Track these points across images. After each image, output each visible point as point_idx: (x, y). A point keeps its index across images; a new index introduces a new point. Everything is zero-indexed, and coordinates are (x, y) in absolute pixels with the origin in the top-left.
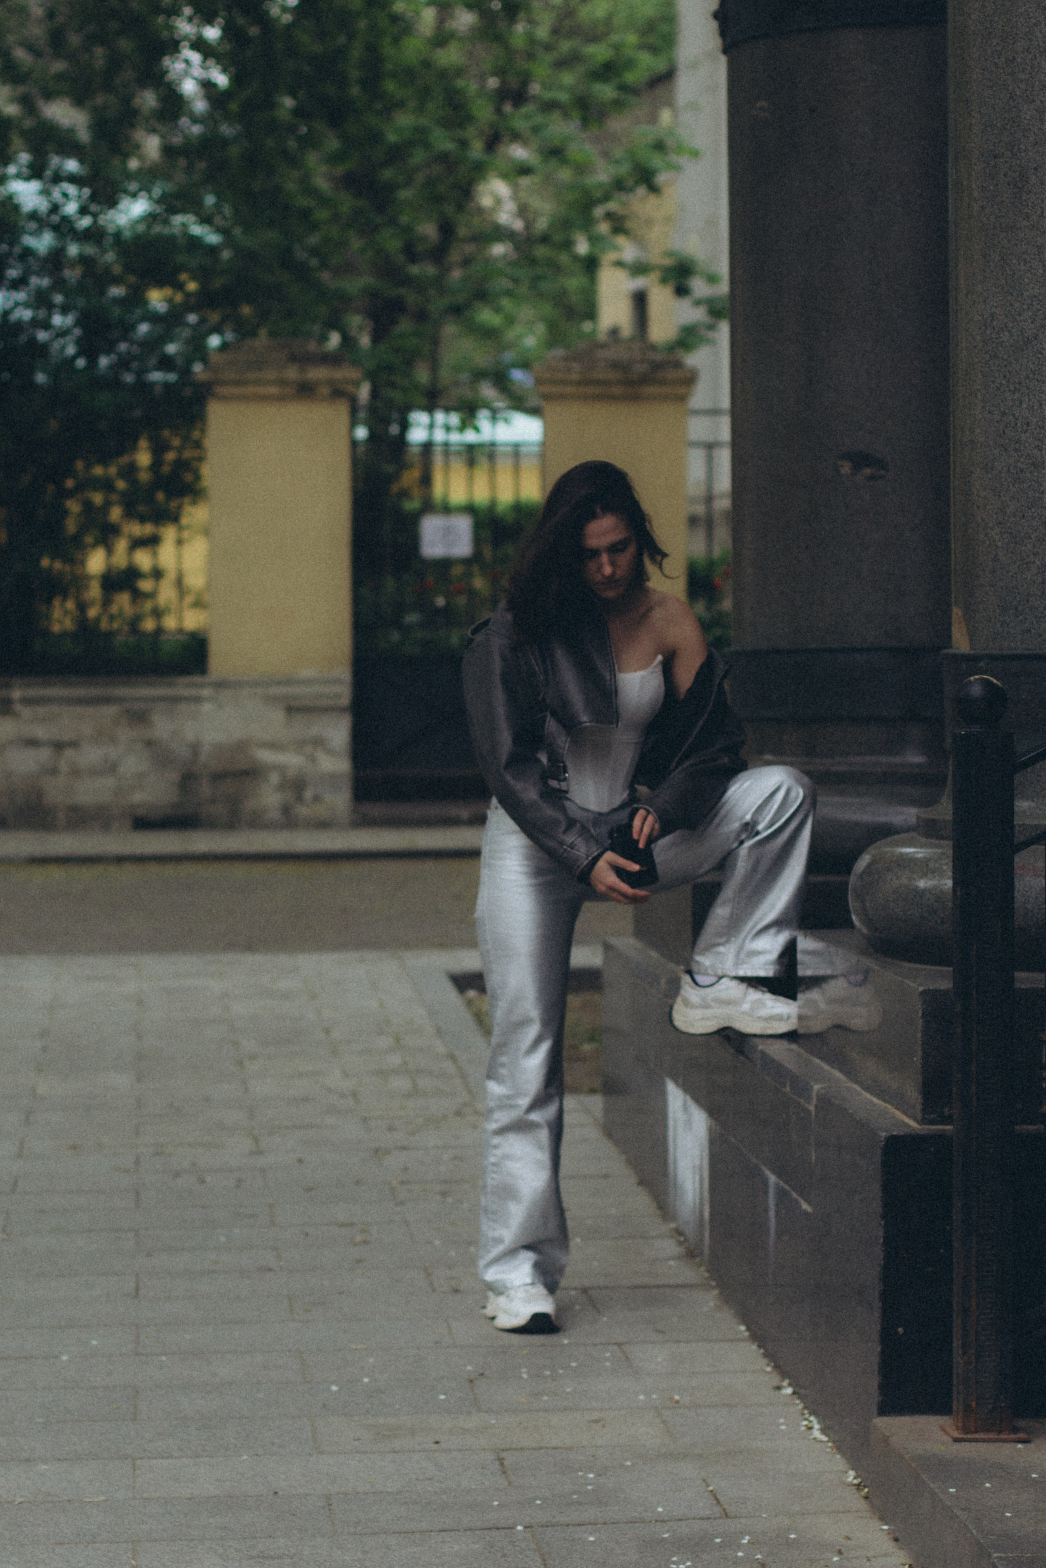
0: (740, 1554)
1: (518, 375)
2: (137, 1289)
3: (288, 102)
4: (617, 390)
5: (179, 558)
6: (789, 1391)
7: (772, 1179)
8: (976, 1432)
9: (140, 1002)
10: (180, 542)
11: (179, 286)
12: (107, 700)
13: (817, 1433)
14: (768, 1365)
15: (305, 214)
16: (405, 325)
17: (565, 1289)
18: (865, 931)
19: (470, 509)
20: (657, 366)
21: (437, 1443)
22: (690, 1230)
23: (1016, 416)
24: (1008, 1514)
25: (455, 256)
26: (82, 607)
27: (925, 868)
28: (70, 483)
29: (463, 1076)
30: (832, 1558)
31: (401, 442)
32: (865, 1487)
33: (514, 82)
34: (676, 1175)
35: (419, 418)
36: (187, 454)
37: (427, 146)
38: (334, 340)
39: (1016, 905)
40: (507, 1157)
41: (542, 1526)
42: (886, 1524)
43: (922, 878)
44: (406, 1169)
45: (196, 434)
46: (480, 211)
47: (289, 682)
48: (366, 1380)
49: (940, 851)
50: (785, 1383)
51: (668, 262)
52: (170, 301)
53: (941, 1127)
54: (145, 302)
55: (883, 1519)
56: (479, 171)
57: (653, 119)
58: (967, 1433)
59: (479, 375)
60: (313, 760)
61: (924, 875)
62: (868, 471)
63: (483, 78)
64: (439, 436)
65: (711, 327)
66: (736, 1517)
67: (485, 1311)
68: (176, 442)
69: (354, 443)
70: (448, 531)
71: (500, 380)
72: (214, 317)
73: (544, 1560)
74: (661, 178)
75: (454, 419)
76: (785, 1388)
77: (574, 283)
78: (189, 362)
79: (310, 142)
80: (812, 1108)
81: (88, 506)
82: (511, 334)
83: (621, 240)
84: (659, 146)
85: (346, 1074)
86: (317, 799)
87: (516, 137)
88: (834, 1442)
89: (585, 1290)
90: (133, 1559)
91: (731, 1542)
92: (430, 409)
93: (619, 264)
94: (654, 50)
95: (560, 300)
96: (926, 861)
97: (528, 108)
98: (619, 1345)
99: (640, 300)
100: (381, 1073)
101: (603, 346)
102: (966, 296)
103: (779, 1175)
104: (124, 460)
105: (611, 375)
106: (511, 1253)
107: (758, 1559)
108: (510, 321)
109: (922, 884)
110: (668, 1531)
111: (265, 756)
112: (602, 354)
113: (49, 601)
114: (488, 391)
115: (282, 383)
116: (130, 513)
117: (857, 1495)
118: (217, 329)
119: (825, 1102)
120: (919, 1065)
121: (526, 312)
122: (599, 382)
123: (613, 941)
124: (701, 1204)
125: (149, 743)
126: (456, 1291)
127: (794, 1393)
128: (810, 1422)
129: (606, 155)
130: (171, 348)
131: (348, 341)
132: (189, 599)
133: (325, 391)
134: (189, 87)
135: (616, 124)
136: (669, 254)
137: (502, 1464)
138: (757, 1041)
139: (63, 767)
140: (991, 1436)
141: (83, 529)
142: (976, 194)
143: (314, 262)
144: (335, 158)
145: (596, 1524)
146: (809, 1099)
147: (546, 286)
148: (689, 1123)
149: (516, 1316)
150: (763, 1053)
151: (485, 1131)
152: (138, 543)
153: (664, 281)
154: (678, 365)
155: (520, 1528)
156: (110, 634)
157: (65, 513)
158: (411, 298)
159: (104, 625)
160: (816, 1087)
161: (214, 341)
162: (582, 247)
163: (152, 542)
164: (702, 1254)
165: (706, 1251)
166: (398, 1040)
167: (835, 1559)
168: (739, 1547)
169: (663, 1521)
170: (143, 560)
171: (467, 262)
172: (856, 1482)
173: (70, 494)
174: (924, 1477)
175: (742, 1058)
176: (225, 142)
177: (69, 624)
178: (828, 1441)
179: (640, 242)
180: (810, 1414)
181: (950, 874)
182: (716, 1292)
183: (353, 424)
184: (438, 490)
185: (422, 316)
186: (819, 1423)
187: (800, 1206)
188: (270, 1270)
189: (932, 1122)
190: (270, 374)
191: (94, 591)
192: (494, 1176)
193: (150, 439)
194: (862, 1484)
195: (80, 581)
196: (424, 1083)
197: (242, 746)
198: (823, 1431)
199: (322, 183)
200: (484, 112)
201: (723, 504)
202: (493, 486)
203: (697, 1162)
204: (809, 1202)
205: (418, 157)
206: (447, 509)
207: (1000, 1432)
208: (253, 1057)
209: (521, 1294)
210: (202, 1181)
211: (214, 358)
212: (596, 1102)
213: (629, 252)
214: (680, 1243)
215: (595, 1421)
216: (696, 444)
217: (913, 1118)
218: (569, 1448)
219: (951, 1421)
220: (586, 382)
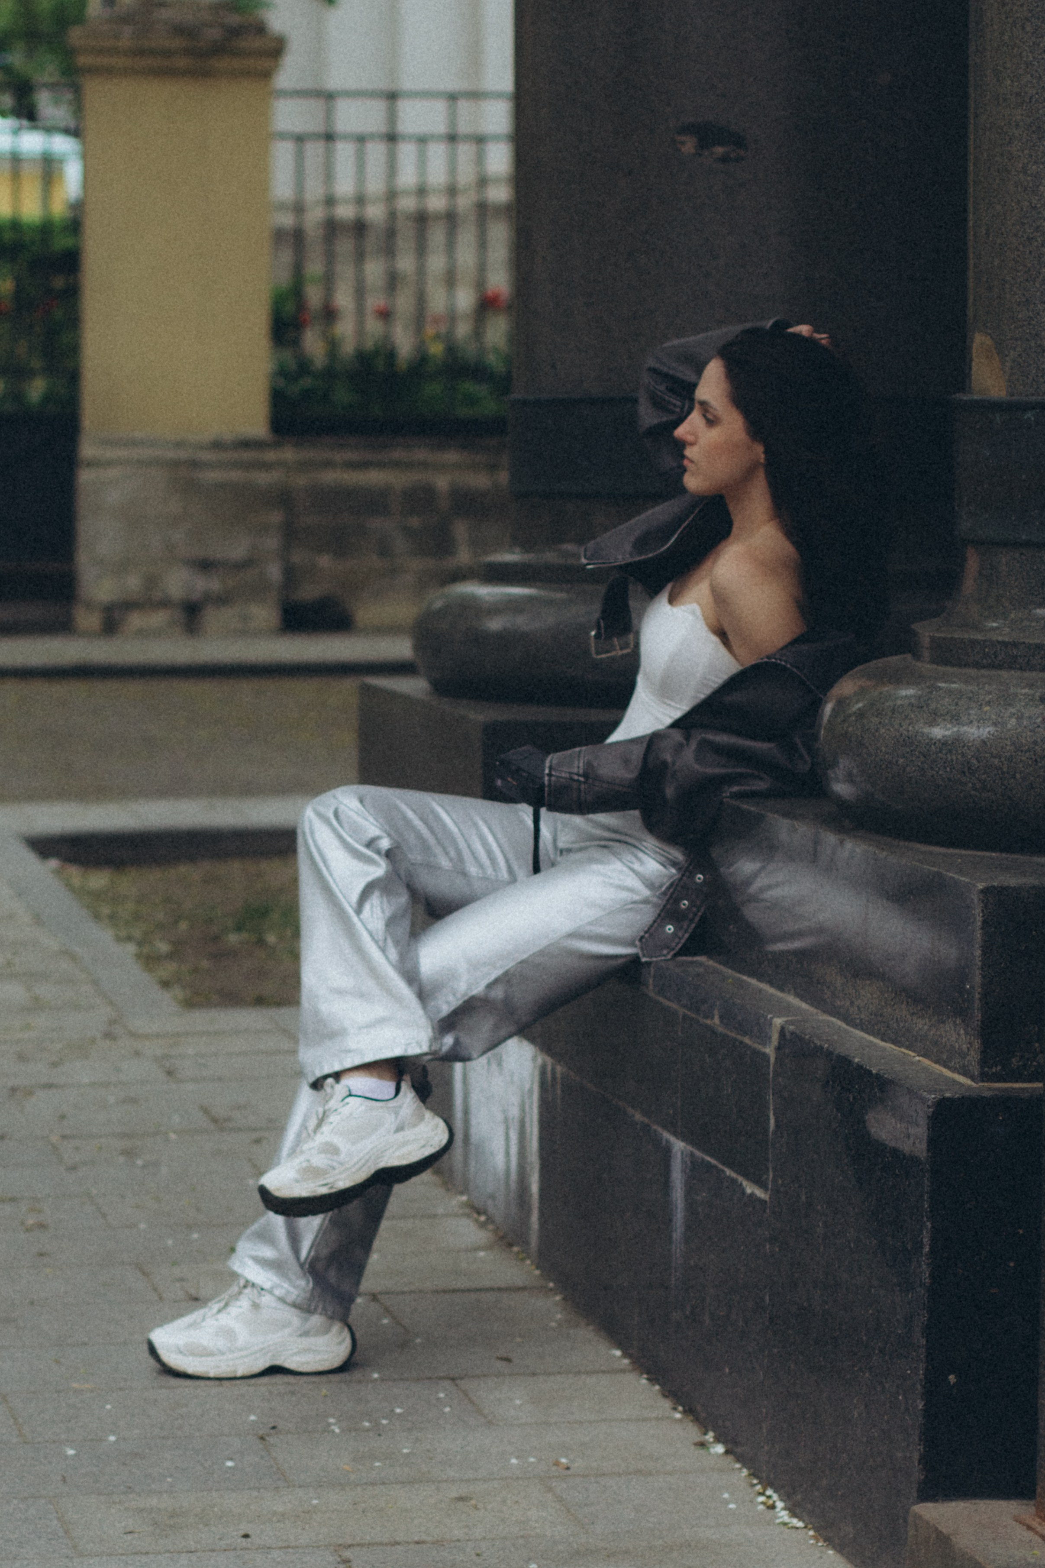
4: (182, 62)
6: (720, 1449)
7: (679, 1146)
13: (784, 1515)
14: (674, 1409)
21: (246, 1536)
22: (502, 1206)
44: (62, 1117)
48: (112, 1438)
50: (710, 1437)
53: (1018, 1085)
62: (719, 150)
76: (711, 1444)
80: (770, 1050)
88: (815, 1529)
98: (453, 1379)
103: (684, 1139)
105: (177, 43)
119: (796, 1044)
120: (978, 996)
122: (152, 52)
124: (523, 1172)
127: (727, 1452)
128: (769, 1497)
146: (765, 1039)
148: (496, 1060)
160: (777, 1023)
164: (527, 1243)
165: (534, 1239)
178: (807, 1528)
180: (765, 1484)
182: (559, 1298)
186: (782, 1499)
187: (743, 1192)
189: (996, 1078)
196: (44, 991)
198: (794, 1512)
203: (515, 1114)
214: (482, 1225)
215: (461, 1499)
216: (283, 136)
217: (965, 1073)
218: (439, 1543)
219: (1033, 1510)
220: (140, 52)
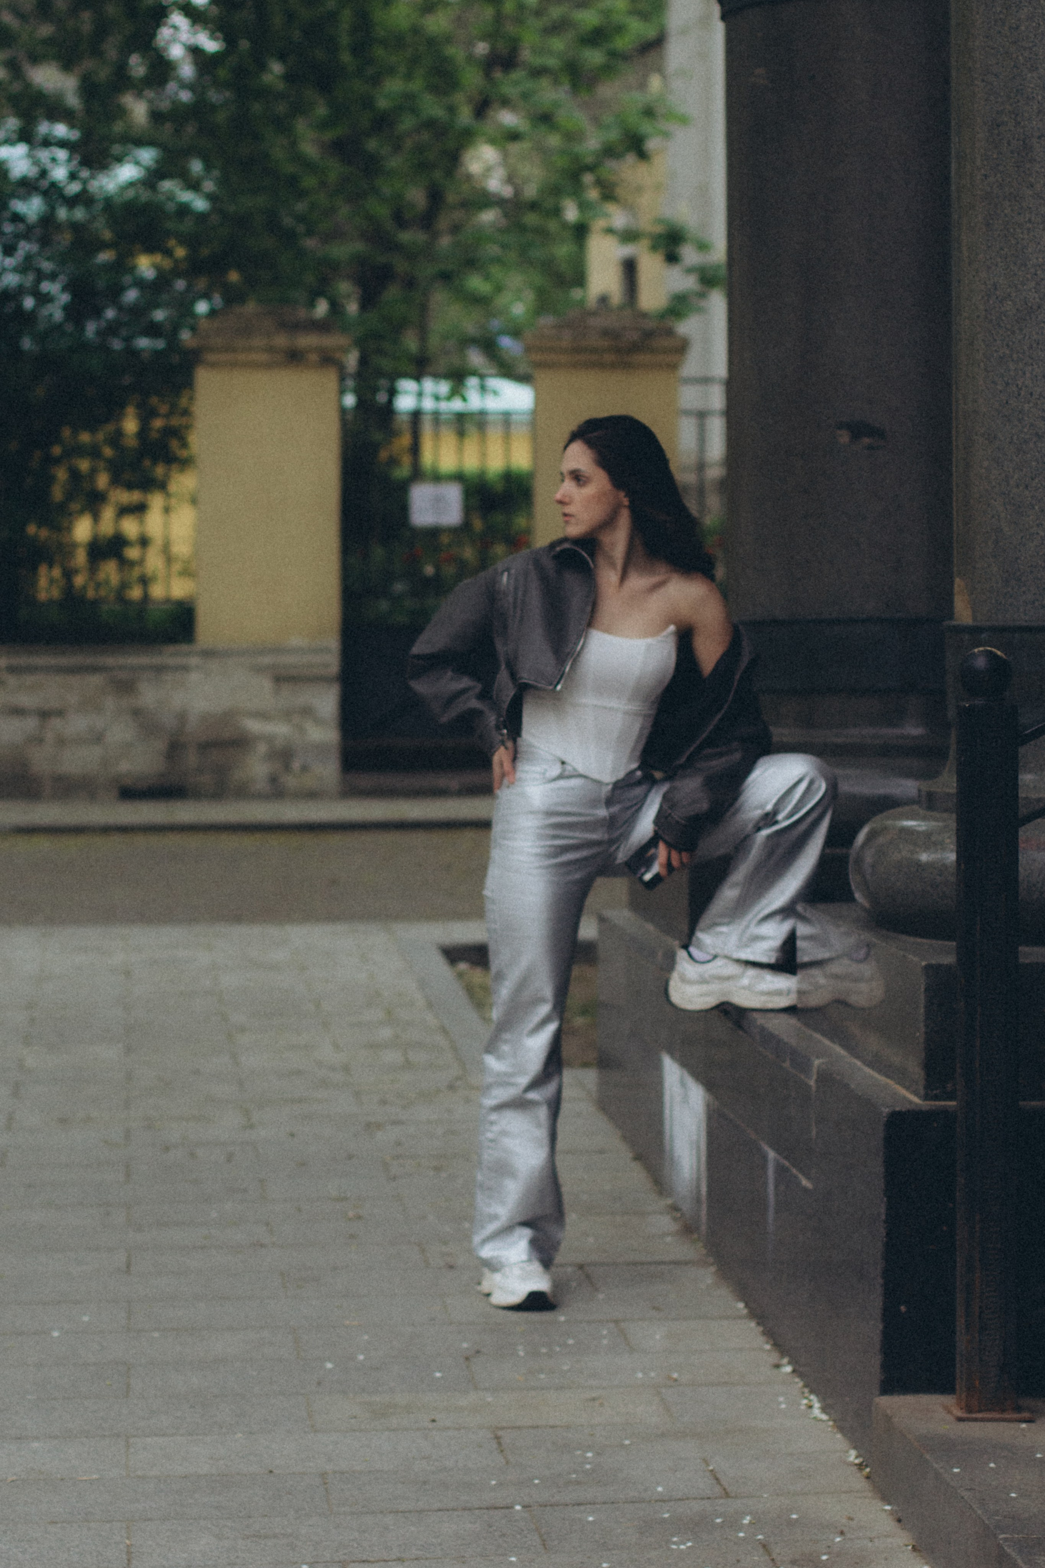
0: (741, 1535)
1: (506, 342)
2: (128, 1266)
3: (277, 68)
4: (608, 358)
5: (166, 525)
6: (788, 1369)
7: (772, 1154)
8: (980, 1411)
9: (128, 974)
10: (167, 510)
11: (168, 253)
12: (94, 669)
13: (817, 1412)
14: (767, 1343)
15: (293, 181)
16: (392, 292)
17: (562, 1265)
18: (867, 905)
19: (459, 477)
20: (649, 335)
21: (434, 1421)
22: (686, 1206)
23: (1019, 386)
24: (1013, 1495)
25: (443, 222)
26: (69, 574)
27: (928, 841)
28: (57, 450)
29: (455, 1049)
30: (834, 1539)
31: (388, 410)
32: (867, 1466)
33: (502, 47)
34: (672, 1150)
35: (407, 385)
36: (175, 421)
37: (414, 111)
38: (322, 308)
39: (1021, 878)
40: (504, 1133)
41: (541, 1506)
42: (889, 1504)
43: (925, 851)
44: (399, 1144)
45: (183, 402)
46: (469, 177)
47: (277, 650)
48: (361, 1357)
49: (941, 824)
50: (785, 1360)
51: (659, 229)
52: (156, 267)
53: (943, 1103)
54: (133, 269)
55: (886, 1499)
56: (467, 137)
57: (643, 86)
58: (970, 1412)
59: (466, 342)
60: (301, 730)
61: (927, 848)
62: (866, 441)
63: (470, 44)
64: (428, 404)
65: (702, 295)
66: (736, 1497)
67: (479, 1288)
68: (164, 409)
69: (343, 411)
70: (438, 500)
71: (489, 346)
72: (202, 283)
73: (544, 1541)
74: (651, 145)
75: (444, 387)
76: (784, 1365)
77: (563, 250)
78: (176, 329)
79: (299, 108)
80: (812, 1083)
81: (75, 475)
82: (501, 300)
83: (611, 208)
84: (649, 112)
85: (336, 1047)
86: (305, 769)
87: (505, 102)
88: (834, 1421)
89: (581, 1267)
90: (128, 1538)
91: (733, 1523)
92: (418, 378)
93: (610, 231)
94: (644, 16)
95: (548, 267)
96: (928, 835)
97: (517, 75)
98: (616, 1322)
99: (630, 268)
100: (374, 1046)
101: (594, 314)
102: (970, 264)
103: (777, 1150)
104: (110, 427)
105: (605, 343)
106: (507, 1230)
107: (760, 1539)
108: (499, 289)
109: (924, 857)
110: (668, 1511)
111: (254, 726)
112: (593, 322)
113: (34, 569)
114: (476, 358)
115: (270, 350)
116: (116, 481)
117: (859, 1475)
118: (206, 296)
119: (825, 1078)
120: (922, 1040)
121: (515, 280)
122: (590, 350)
123: (608, 913)
124: (698, 1179)
125: (136, 713)
126: (451, 1267)
127: (794, 1371)
128: (810, 1400)
129: (596, 121)
130: (159, 315)
131: (336, 307)
132: (177, 567)
133: (313, 357)
134: (176, 52)
135: (606, 90)
136: (659, 221)
137: (499, 1444)
138: (755, 1015)
139: (49, 736)
140: (997, 1415)
141: (70, 496)
142: (978, 163)
143: (301, 228)
144: (324, 125)
145: (594, 1504)
146: (808, 1074)
147: (536, 253)
148: (685, 1099)
149: (513, 1293)
150: (763, 1029)
151: (480, 1106)
152: (124, 511)
153: (654, 248)
154: (669, 332)
155: (518, 1508)
156: (95, 603)
157: (52, 479)
158: (401, 266)
159: (91, 594)
160: (817, 1062)
161: (202, 307)
162: (571, 213)
163: (139, 509)
164: (698, 1230)
165: (703, 1228)
166: (389, 1013)
167: (838, 1539)
168: (741, 1528)
169: (664, 1501)
170: (130, 527)
171: (456, 229)
172: (857, 1461)
173: (57, 461)
174: (928, 1457)
175: (741, 1033)
176: (213, 108)
177: (56, 593)
178: (829, 1420)
179: (630, 208)
180: (811, 1392)
181: (953, 847)
182: (713, 1269)
183: (342, 392)
184: (427, 457)
185: (410, 283)
186: (819, 1401)
187: (799, 1183)
188: (262, 1246)
189: (936, 1098)
190: (258, 341)
191: (81, 558)
192: (490, 1151)
193: (138, 406)
194: (864, 1464)
195: (66, 550)
196: (415, 1056)
197: (229, 716)
198: (824, 1410)
199: (309, 149)
200: (472, 78)
201: (715, 473)
202: (483, 455)
203: (695, 1137)
204: (808, 1178)
205: (407, 123)
206: (437, 478)
207: (1003, 1411)
208: (242, 1030)
209: (517, 1271)
210: (192, 1155)
211: (204, 324)
212: (590, 1077)
213: (619, 218)
214: (675, 1219)
215: (594, 1399)
216: (687, 413)
217: (916, 1093)
218: (568, 1427)
219: (954, 1401)
220: (577, 350)
